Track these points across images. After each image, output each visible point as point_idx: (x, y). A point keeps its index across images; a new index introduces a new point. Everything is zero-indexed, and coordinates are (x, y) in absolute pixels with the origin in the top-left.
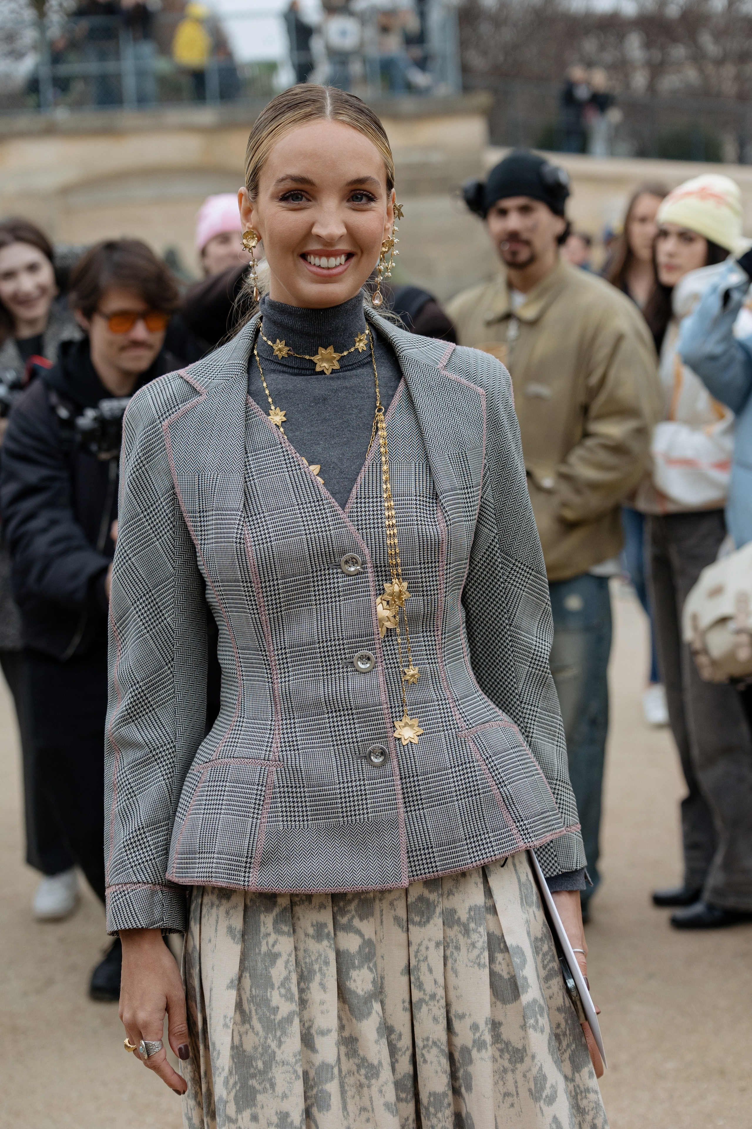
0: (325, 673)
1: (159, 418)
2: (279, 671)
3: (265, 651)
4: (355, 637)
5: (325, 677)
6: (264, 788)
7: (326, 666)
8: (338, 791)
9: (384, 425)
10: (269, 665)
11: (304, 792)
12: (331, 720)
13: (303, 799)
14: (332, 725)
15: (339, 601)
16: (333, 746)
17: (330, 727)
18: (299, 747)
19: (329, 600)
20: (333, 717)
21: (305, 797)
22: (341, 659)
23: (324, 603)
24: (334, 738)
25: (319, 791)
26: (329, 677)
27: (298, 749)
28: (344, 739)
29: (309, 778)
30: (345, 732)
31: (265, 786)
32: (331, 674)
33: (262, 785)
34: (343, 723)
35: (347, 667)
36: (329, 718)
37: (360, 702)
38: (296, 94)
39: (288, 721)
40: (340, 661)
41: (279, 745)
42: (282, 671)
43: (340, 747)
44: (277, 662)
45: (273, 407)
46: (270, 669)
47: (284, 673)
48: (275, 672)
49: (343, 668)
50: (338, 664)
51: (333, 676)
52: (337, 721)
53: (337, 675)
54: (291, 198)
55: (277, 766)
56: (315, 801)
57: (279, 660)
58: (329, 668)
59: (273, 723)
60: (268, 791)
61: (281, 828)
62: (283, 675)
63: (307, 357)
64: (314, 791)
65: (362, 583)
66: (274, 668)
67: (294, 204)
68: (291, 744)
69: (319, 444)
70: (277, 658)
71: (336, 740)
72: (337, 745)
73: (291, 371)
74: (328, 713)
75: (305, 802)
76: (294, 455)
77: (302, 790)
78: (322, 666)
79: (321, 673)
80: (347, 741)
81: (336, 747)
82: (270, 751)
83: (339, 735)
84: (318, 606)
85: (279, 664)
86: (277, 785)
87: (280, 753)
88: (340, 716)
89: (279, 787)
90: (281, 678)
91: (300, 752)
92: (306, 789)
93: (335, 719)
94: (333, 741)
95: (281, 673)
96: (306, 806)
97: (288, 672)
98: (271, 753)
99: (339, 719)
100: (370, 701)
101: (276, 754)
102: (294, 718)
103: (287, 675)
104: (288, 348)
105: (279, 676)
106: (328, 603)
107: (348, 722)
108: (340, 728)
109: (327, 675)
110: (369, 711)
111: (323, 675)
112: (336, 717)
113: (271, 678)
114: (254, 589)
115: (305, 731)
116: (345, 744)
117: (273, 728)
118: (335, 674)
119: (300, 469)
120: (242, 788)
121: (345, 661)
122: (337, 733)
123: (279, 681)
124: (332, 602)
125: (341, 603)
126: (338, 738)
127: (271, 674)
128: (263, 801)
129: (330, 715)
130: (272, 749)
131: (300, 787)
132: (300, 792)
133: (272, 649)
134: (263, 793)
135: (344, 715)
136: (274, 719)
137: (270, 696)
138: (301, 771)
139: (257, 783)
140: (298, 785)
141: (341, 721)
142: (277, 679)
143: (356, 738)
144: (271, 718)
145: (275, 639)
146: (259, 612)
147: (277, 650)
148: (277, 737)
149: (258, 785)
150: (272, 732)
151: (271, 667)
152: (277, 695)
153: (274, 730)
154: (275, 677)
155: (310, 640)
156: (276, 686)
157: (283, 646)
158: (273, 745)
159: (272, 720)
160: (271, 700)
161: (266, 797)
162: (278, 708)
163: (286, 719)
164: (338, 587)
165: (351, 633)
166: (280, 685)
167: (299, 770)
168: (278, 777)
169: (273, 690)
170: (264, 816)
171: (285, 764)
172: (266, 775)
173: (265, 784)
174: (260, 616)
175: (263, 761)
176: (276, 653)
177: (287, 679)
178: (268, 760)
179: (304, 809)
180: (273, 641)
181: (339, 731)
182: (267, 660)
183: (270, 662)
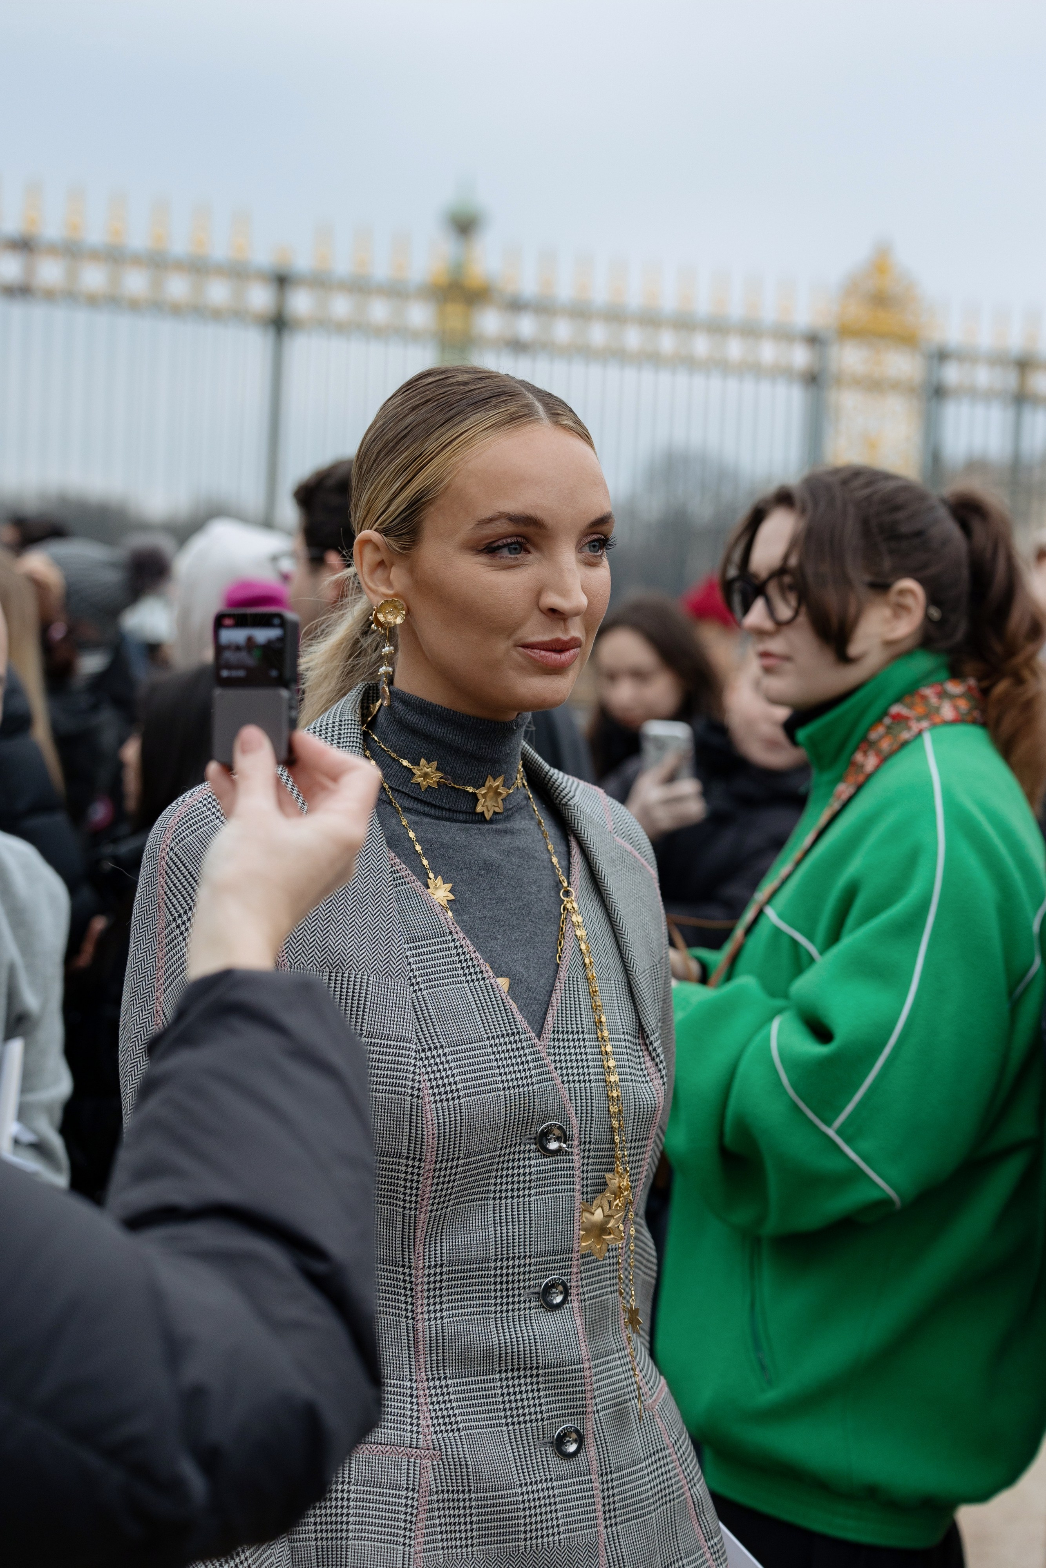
0: (499, 1308)
2: (425, 1301)
3: (410, 1267)
4: (547, 1253)
5: (499, 1315)
6: (416, 1495)
7: (502, 1297)
8: (520, 1498)
10: (411, 1290)
11: (470, 1500)
12: (504, 1383)
13: (468, 1511)
14: (505, 1391)
15: (529, 1196)
16: (507, 1424)
17: (502, 1395)
18: (460, 1426)
19: (515, 1194)
20: (507, 1379)
21: (470, 1507)
22: (524, 1288)
23: (506, 1198)
24: (508, 1413)
25: (493, 1498)
26: (504, 1315)
27: (458, 1430)
28: (524, 1415)
29: (478, 1478)
30: (525, 1403)
31: (418, 1492)
32: (507, 1311)
33: (413, 1490)
34: (523, 1388)
35: (530, 1301)
36: (501, 1380)
37: (552, 1357)
39: (437, 1383)
40: (522, 1292)
41: (430, 1422)
42: (432, 1301)
43: (517, 1427)
44: (426, 1287)
45: (431, 875)
46: (412, 1297)
47: (435, 1304)
48: (420, 1302)
49: (525, 1302)
50: (519, 1295)
51: (510, 1314)
52: (514, 1386)
53: (516, 1313)
54: (505, 549)
55: (432, 1458)
56: (486, 1514)
57: (429, 1283)
58: (505, 1301)
59: (414, 1385)
60: (422, 1500)
61: (441, 1560)
62: (432, 1308)
63: (467, 789)
64: (485, 1499)
65: (562, 1169)
66: (419, 1295)
68: (447, 1420)
69: (496, 939)
70: (426, 1280)
71: (512, 1416)
72: (513, 1424)
74: (500, 1372)
75: (471, 1515)
76: (473, 956)
77: (467, 1496)
78: (496, 1298)
79: (493, 1309)
80: (528, 1418)
81: (511, 1428)
82: (418, 1432)
83: (517, 1408)
84: (497, 1202)
85: (428, 1290)
86: (435, 1490)
87: (434, 1436)
88: (519, 1377)
89: (437, 1492)
90: (429, 1312)
91: (462, 1433)
92: (473, 1496)
93: (510, 1383)
94: (506, 1417)
95: (428, 1305)
96: (471, 1523)
97: (441, 1303)
98: (420, 1436)
99: (516, 1382)
100: (564, 1356)
101: (428, 1437)
102: (445, 1378)
103: (438, 1307)
104: (439, 774)
105: (426, 1309)
106: (512, 1197)
107: (529, 1388)
108: (518, 1397)
109: (501, 1312)
110: (563, 1373)
111: (496, 1312)
112: (513, 1378)
113: (412, 1311)
114: (422, 1171)
115: (464, 1399)
116: (525, 1422)
117: (415, 1393)
118: (513, 1310)
119: (483, 979)
121: (527, 1290)
122: (514, 1405)
123: (426, 1316)
124: (518, 1197)
125: (532, 1199)
126: (515, 1412)
127: (412, 1304)
128: (416, 1516)
129: (503, 1375)
130: (420, 1429)
131: (463, 1491)
132: (464, 1500)
133: (421, 1265)
134: (415, 1503)
135: (525, 1377)
136: (414, 1377)
137: (408, 1340)
138: (467, 1465)
139: (405, 1486)
140: (460, 1488)
141: (520, 1385)
142: (422, 1313)
143: (541, 1412)
144: (408, 1377)
145: (427, 1250)
146: (418, 1206)
147: (429, 1267)
148: (425, 1408)
149: (407, 1489)
150: (415, 1400)
151: (414, 1294)
152: (422, 1339)
153: (417, 1397)
154: (419, 1310)
155: (482, 1255)
156: (420, 1325)
157: (439, 1263)
158: (420, 1422)
159: (411, 1380)
160: (409, 1347)
161: (420, 1509)
162: (422, 1360)
163: (433, 1379)
164: (530, 1174)
165: (541, 1248)
166: (427, 1323)
167: (464, 1463)
168: (435, 1476)
169: (415, 1330)
170: (419, 1540)
171: (444, 1453)
172: (418, 1473)
173: (417, 1488)
174: (418, 1213)
175: (410, 1449)
176: (426, 1272)
177: (438, 1315)
178: (416, 1448)
179: (469, 1527)
180: (424, 1252)
181: (516, 1401)
182: (411, 1282)
183: (414, 1286)
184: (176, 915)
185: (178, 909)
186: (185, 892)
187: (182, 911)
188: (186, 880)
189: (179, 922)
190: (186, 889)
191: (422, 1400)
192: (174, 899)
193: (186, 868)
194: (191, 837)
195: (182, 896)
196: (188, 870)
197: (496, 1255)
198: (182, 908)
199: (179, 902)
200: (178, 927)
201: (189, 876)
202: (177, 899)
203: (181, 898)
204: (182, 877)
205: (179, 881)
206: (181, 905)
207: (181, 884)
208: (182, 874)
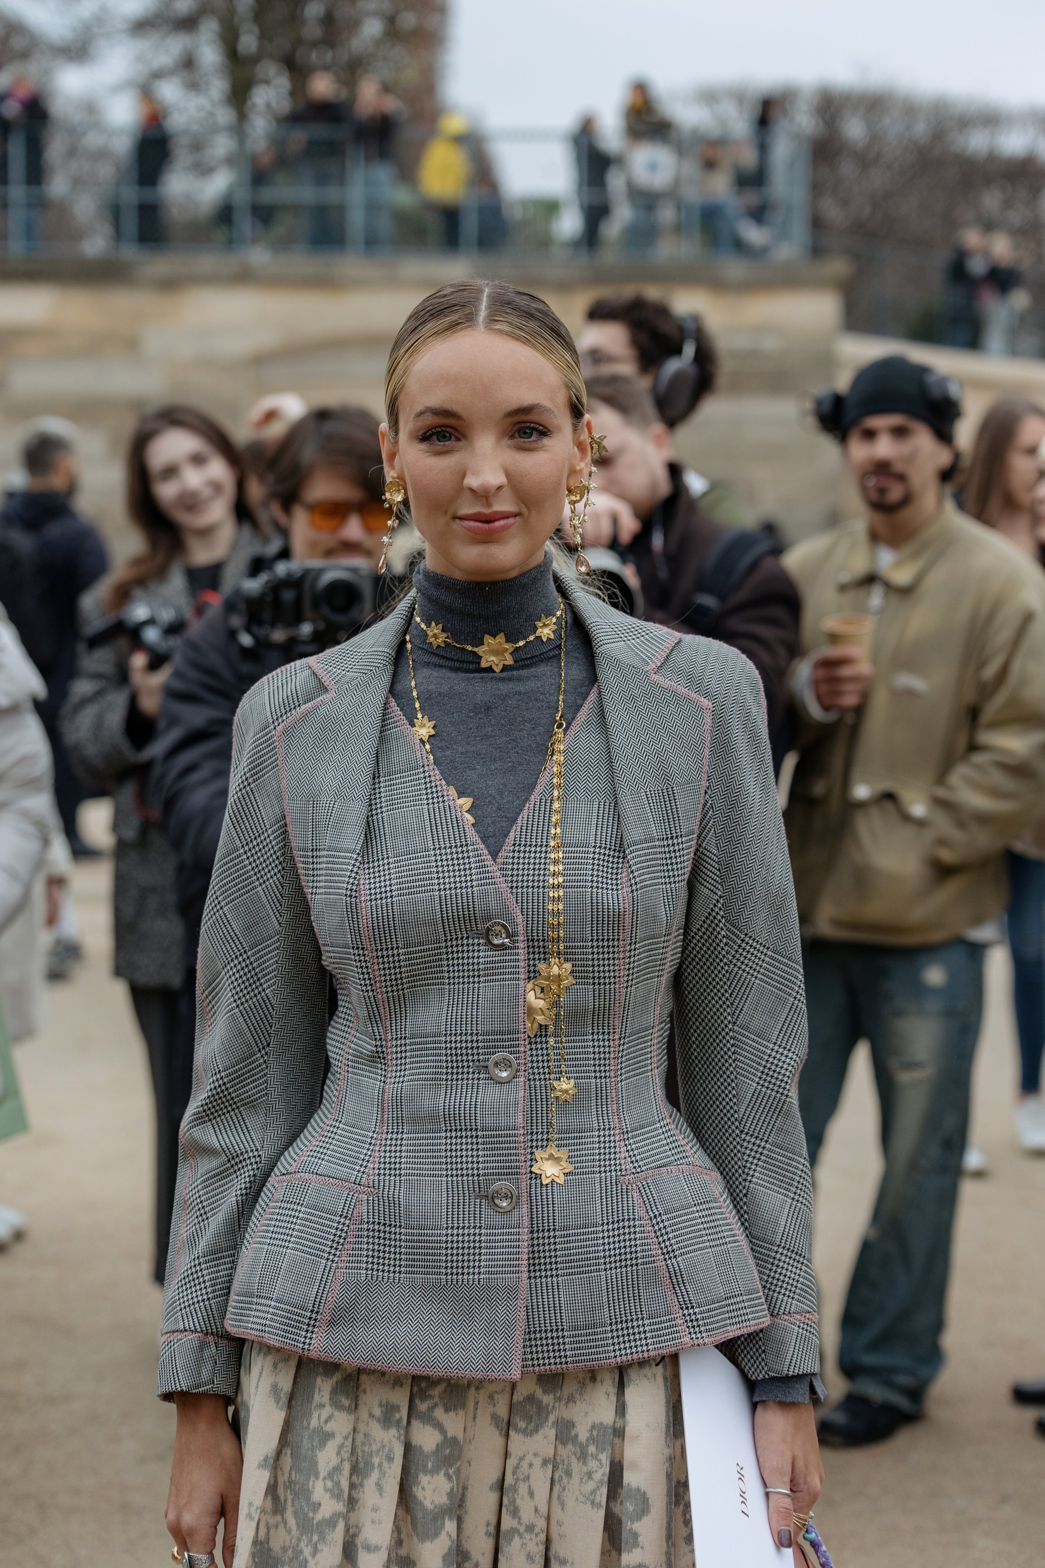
0: (449, 1077)
1: (273, 722)
2: (394, 1068)
3: (380, 1039)
4: (494, 1033)
5: (449, 1083)
6: (347, 1222)
7: (452, 1067)
8: (445, 1238)
9: (562, 747)
10: (384, 1058)
11: (400, 1234)
12: (449, 1141)
13: (397, 1243)
14: (448, 1147)
15: (479, 982)
16: (447, 1176)
17: (446, 1151)
18: (402, 1172)
19: (466, 980)
20: (451, 1138)
21: (400, 1240)
22: (473, 1061)
23: (458, 983)
24: (449, 1166)
25: (420, 1235)
26: (454, 1083)
27: (400, 1175)
28: (462, 1169)
29: (408, 1216)
30: (464, 1159)
31: (350, 1219)
32: (457, 1080)
33: (346, 1217)
34: (464, 1147)
35: (479, 1073)
36: (446, 1138)
37: (489, 1121)
38: (445, 296)
39: (394, 1136)
40: (471, 1064)
41: (377, 1166)
42: (399, 1068)
43: (455, 1179)
44: (394, 1056)
45: (419, 716)
46: (385, 1064)
47: (400, 1071)
48: (390, 1069)
49: (473, 1073)
50: (468, 1067)
51: (459, 1082)
52: (456, 1144)
53: (465, 1082)
54: (435, 438)
55: (369, 1194)
56: (413, 1247)
57: (396, 1053)
58: (455, 1071)
59: (375, 1136)
60: (352, 1227)
61: (363, 1279)
62: (398, 1074)
63: (469, 648)
64: (413, 1235)
65: (509, 960)
66: (389, 1063)
67: (439, 445)
68: (393, 1166)
70: (393, 1050)
71: (452, 1170)
72: (452, 1176)
73: (450, 664)
74: (446, 1131)
75: (400, 1247)
76: (438, 783)
77: (398, 1230)
78: (447, 1068)
79: (444, 1077)
80: (465, 1172)
81: (450, 1179)
82: (363, 1172)
83: (457, 1163)
84: (452, 987)
85: (396, 1059)
86: (366, 1220)
87: (376, 1178)
88: (461, 1137)
89: (368, 1223)
90: (395, 1077)
91: (402, 1178)
92: (403, 1230)
93: (454, 1141)
94: (446, 1170)
95: (396, 1071)
96: (400, 1253)
97: (405, 1070)
98: (365, 1176)
99: (459, 1141)
100: (503, 1122)
101: (371, 1177)
102: (402, 1133)
103: (402, 1073)
104: (445, 635)
105: (394, 1074)
106: (463, 983)
107: (469, 1147)
108: (459, 1154)
109: (452, 1080)
110: (499, 1136)
111: (447, 1080)
112: (456, 1137)
113: (385, 1076)
114: (367, 958)
115: (414, 1151)
116: (462, 1175)
117: (373, 1142)
118: (462, 1079)
119: (443, 802)
120: (321, 1217)
121: (477, 1063)
122: (454, 1160)
123: (393, 1080)
124: (469, 983)
125: (481, 985)
126: (454, 1166)
127: (385, 1070)
128: (344, 1239)
129: (448, 1134)
130: (367, 1170)
131: (395, 1226)
132: (395, 1233)
133: (390, 1037)
134: (345, 1228)
135: (466, 1137)
136: (377, 1130)
137: (378, 1099)
138: (399, 1204)
139: (340, 1213)
140: (393, 1223)
141: (461, 1144)
142: (390, 1078)
143: (478, 1169)
144: (373, 1129)
145: (394, 1025)
146: (374, 988)
147: (397, 1040)
148: (377, 1154)
149: (341, 1216)
150: (371, 1147)
151: (386, 1061)
152: (387, 1099)
153: (374, 1145)
154: (389, 1075)
155: (435, 1030)
156: (386, 1087)
157: (403, 1035)
158: (369, 1165)
159: (374, 1131)
160: (378, 1105)
161: (349, 1234)
162: (387, 1116)
163: (392, 1133)
164: (479, 964)
165: (488, 1028)
166: (392, 1086)
167: (397, 1202)
168: (368, 1209)
169: (383, 1091)
170: (343, 1258)
171: (381, 1192)
172: (353, 1204)
173: (349, 1216)
174: (375, 993)
175: (353, 1185)
176: (395, 1044)
177: (401, 1079)
178: (359, 1184)
179: (398, 1256)
180: (391, 1026)
181: (456, 1157)
182: (383, 1052)
183: (385, 1055)
191: (377, 1148)
197: (446, 1031)
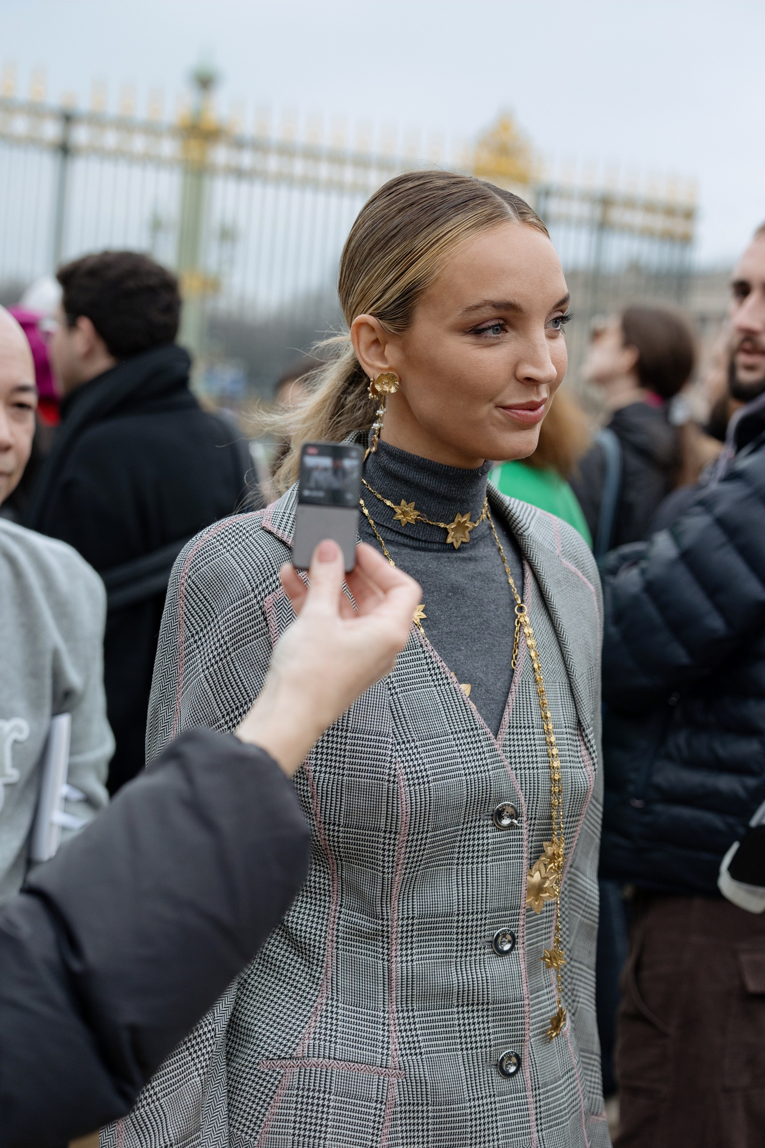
0: (459, 954)
1: (253, 590)
2: (399, 947)
3: (387, 920)
4: (499, 909)
5: (459, 960)
6: (383, 1107)
7: (462, 945)
8: (468, 1111)
10: (388, 937)
11: (428, 1111)
12: (461, 1016)
13: (425, 1121)
14: (461, 1022)
15: (486, 862)
16: (462, 1050)
17: (459, 1025)
18: (423, 1050)
19: (475, 860)
20: (463, 1012)
21: (428, 1118)
22: (480, 937)
23: (467, 864)
24: (463, 1040)
25: (447, 1110)
26: (463, 959)
27: (421, 1054)
28: (476, 1042)
29: (435, 1094)
30: (477, 1032)
31: (385, 1104)
32: (466, 956)
33: (381, 1102)
34: (476, 1020)
35: (484, 948)
36: (458, 1013)
37: (499, 994)
39: (406, 1014)
40: (478, 940)
41: (397, 1047)
42: (404, 947)
43: (470, 1052)
44: (399, 935)
46: (388, 943)
47: (406, 949)
48: (394, 948)
49: (480, 949)
50: (476, 943)
51: (468, 959)
52: (468, 1018)
53: (473, 958)
54: (490, 331)
55: (398, 1076)
56: (441, 1123)
57: (402, 932)
58: (464, 948)
59: (386, 1015)
60: (388, 1111)
62: (404, 953)
63: (440, 524)
64: (440, 1111)
65: (514, 840)
66: (394, 942)
67: (493, 338)
68: (412, 1045)
70: (400, 929)
71: (466, 1043)
72: (467, 1049)
74: (458, 1006)
75: (428, 1124)
76: (440, 665)
77: (425, 1108)
78: (457, 945)
79: (454, 954)
80: (478, 1044)
81: (465, 1052)
82: (387, 1055)
83: (470, 1037)
84: (460, 867)
85: (402, 938)
86: (399, 1103)
87: (401, 1059)
88: (473, 1011)
89: (401, 1105)
90: (401, 956)
91: (424, 1057)
92: (430, 1108)
93: (466, 1015)
94: (461, 1043)
95: (401, 950)
96: (428, 1130)
97: (412, 949)
98: (390, 1058)
99: (471, 1015)
100: (511, 994)
101: (396, 1059)
102: (412, 1010)
103: (409, 952)
104: (417, 513)
105: (399, 953)
106: (472, 863)
107: (481, 1020)
108: (472, 1027)
109: (461, 957)
110: (510, 1008)
111: (456, 957)
112: (468, 1012)
113: (388, 955)
115: (428, 1028)
116: (476, 1048)
117: (386, 1022)
118: (471, 956)
119: (448, 684)
120: (355, 1105)
121: (483, 939)
122: (468, 1034)
123: (399, 959)
124: (477, 863)
125: (489, 865)
126: (468, 1040)
127: (388, 949)
128: (382, 1124)
129: (460, 1009)
130: (390, 1052)
131: (422, 1104)
132: (423, 1111)
133: (396, 918)
134: (382, 1114)
135: (478, 1011)
136: (387, 1009)
137: (384, 978)
138: (426, 1083)
139: (375, 1099)
140: (420, 1102)
141: (473, 1018)
142: (396, 957)
143: (490, 1040)
144: (382, 1008)
145: (401, 905)
146: (394, 870)
147: (402, 919)
148: (394, 1035)
149: (376, 1101)
150: (386, 1028)
151: (390, 940)
152: (395, 978)
153: (388, 1025)
154: (394, 954)
155: (447, 910)
156: (394, 966)
157: (411, 916)
158: (390, 1046)
159: (384, 1011)
160: (384, 984)
161: (386, 1118)
162: (394, 995)
163: (402, 1011)
164: (488, 844)
165: (495, 905)
166: (399, 965)
167: (424, 1081)
168: (399, 1092)
169: (390, 970)
170: (384, 1144)
171: (408, 1073)
172: (386, 1088)
173: (384, 1100)
174: (394, 875)
175: (380, 1069)
176: (400, 923)
177: (409, 958)
178: (386, 1068)
179: (425, 1133)
180: (398, 907)
181: (470, 1030)
182: (388, 932)
183: (390, 935)
184: (194, 632)
185: (196, 627)
186: (201, 613)
187: (199, 629)
188: (202, 603)
189: (197, 638)
190: (202, 611)
191: (392, 1028)
192: (193, 619)
193: (201, 593)
194: (205, 567)
195: (199, 616)
196: (203, 595)
197: (458, 911)
198: (199, 626)
199: (196, 622)
200: (195, 642)
201: (204, 600)
202: (195, 619)
203: (198, 618)
204: (198, 600)
205: (196, 604)
206: (198, 624)
207: (198, 606)
208: (199, 598)
